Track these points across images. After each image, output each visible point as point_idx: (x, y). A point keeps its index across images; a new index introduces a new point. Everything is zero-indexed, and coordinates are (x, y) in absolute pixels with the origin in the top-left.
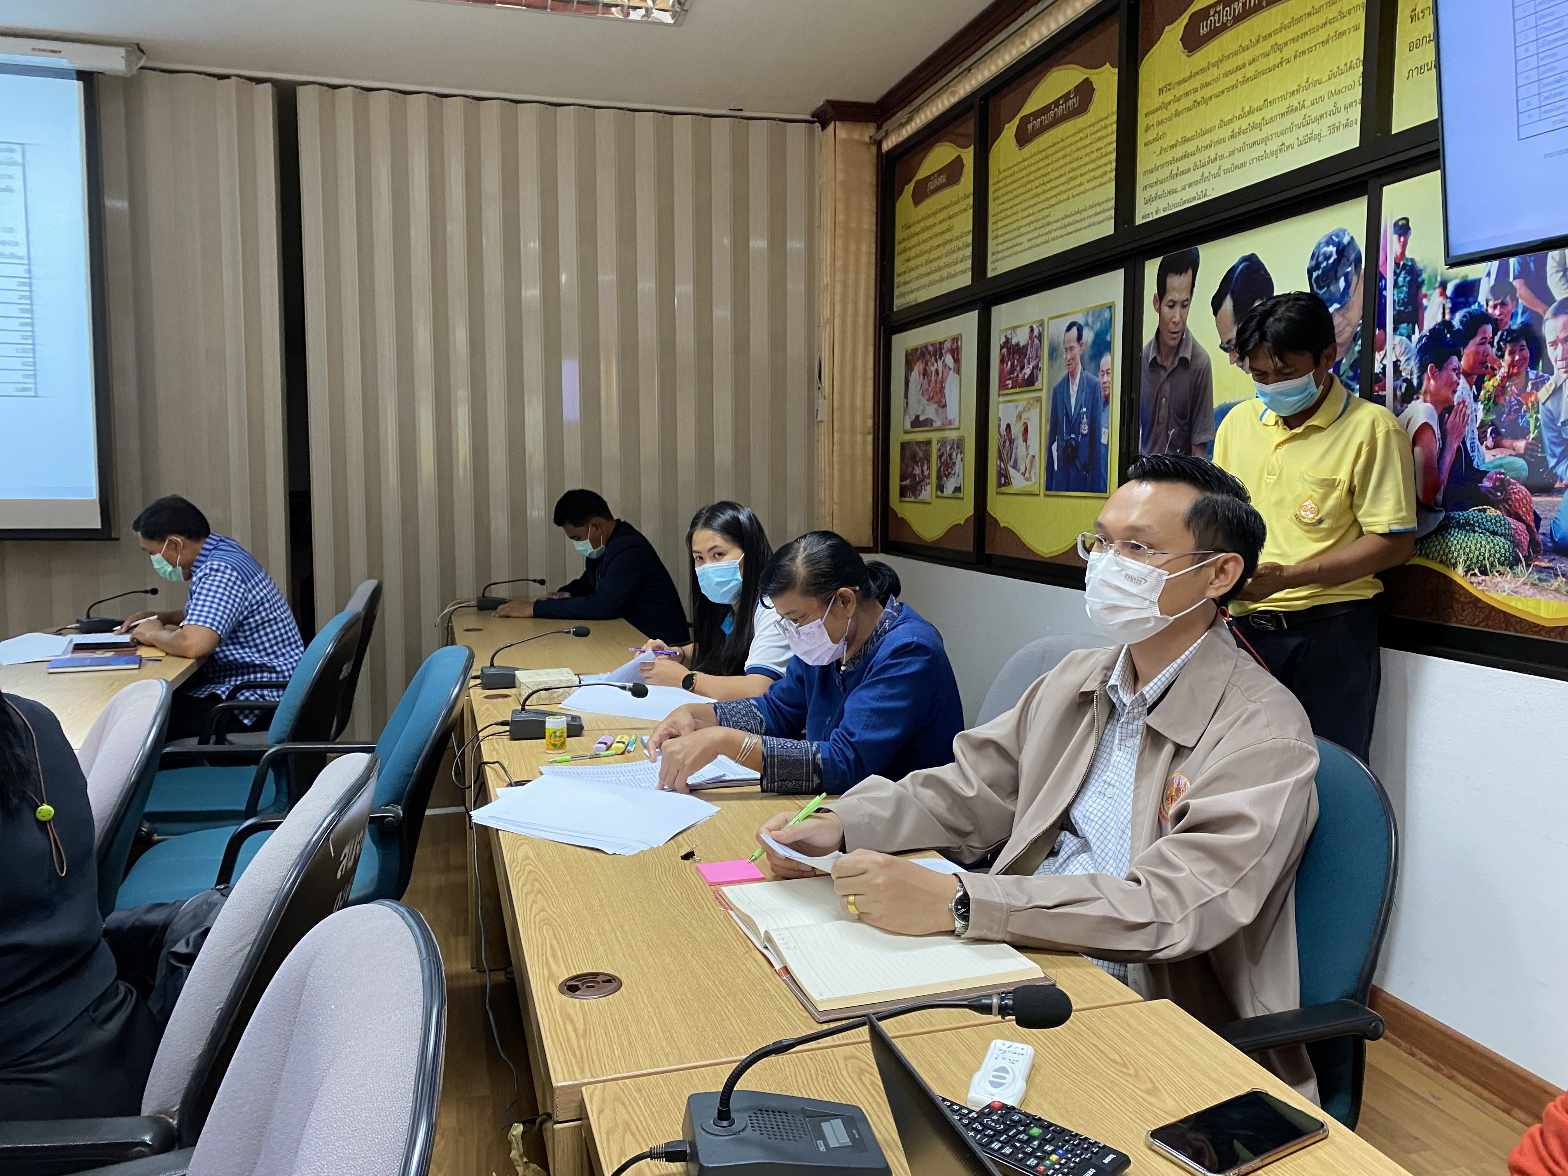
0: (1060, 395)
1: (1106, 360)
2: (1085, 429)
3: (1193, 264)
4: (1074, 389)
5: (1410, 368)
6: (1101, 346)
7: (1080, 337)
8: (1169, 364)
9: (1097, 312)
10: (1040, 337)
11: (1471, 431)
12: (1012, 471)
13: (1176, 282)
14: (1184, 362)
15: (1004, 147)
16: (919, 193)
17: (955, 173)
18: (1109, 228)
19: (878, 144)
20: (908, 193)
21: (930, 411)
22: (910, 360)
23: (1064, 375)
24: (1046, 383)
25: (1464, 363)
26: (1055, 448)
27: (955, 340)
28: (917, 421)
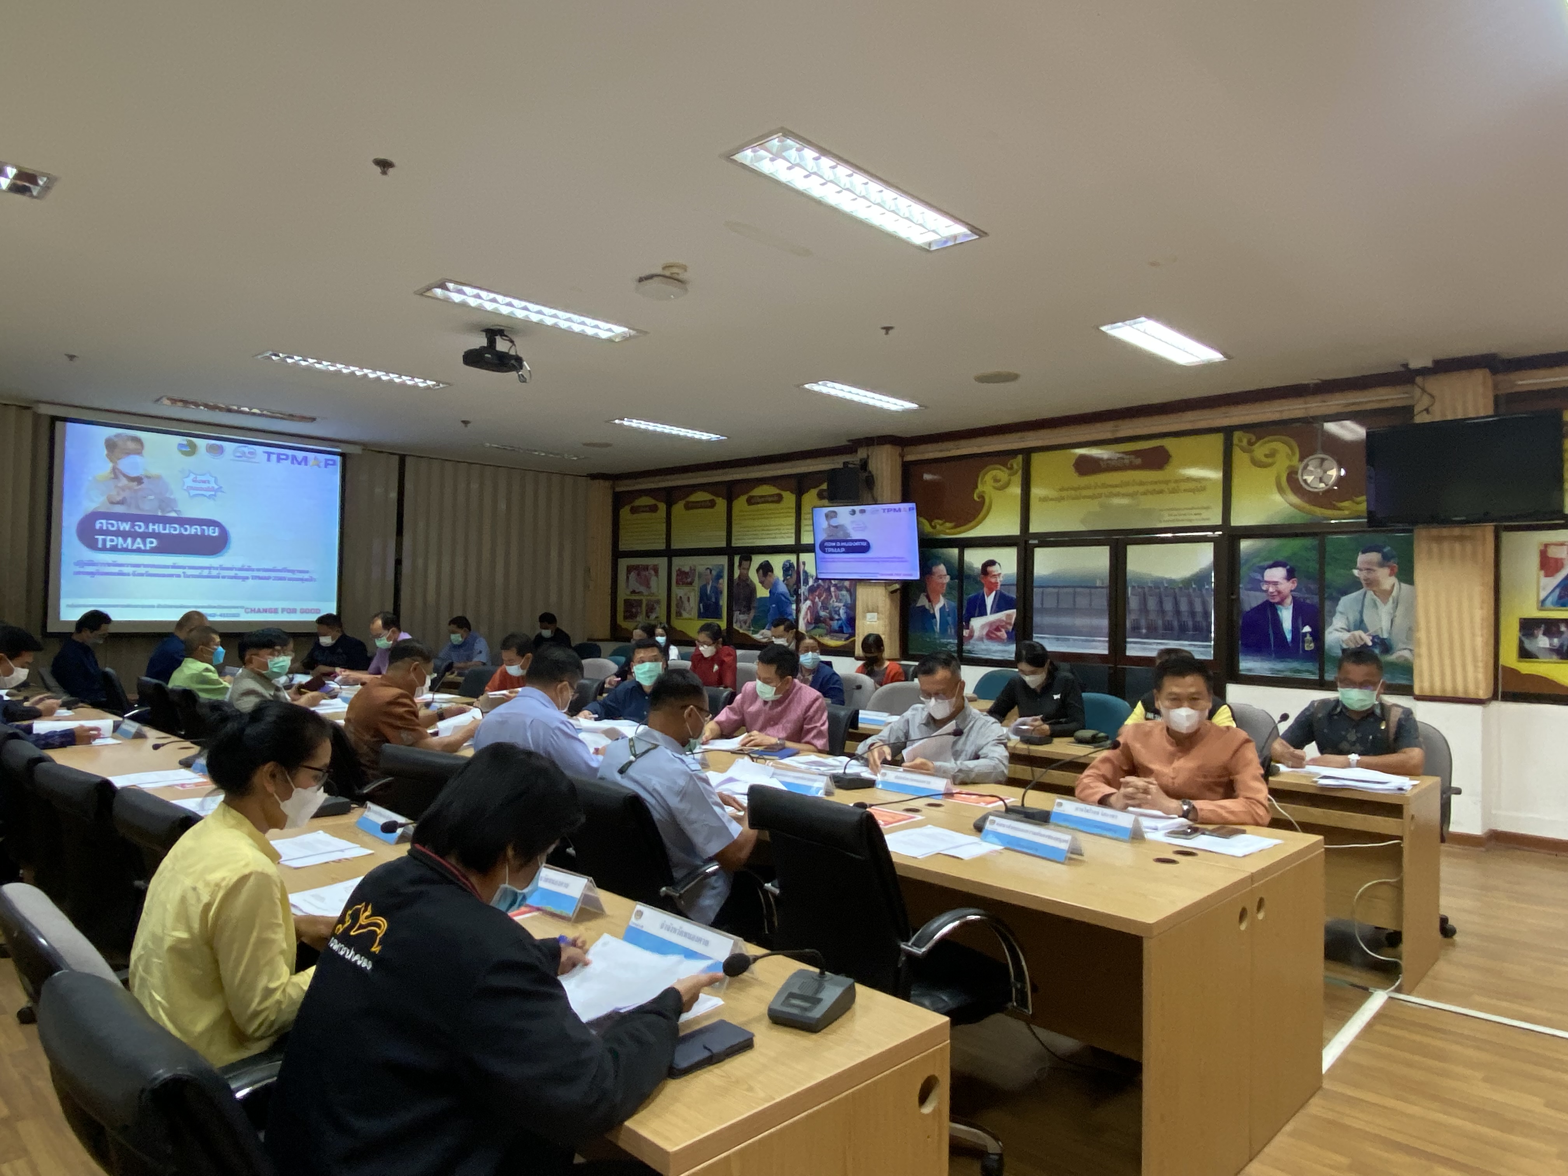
0: (703, 589)
1: (721, 581)
2: (713, 600)
3: (751, 560)
4: (708, 588)
5: (806, 593)
6: (719, 576)
7: (711, 573)
8: (744, 584)
10: (695, 570)
11: (819, 608)
12: (682, 612)
13: (745, 563)
14: (748, 585)
15: (678, 508)
16: (634, 510)
17: (653, 509)
18: (723, 544)
19: (614, 489)
20: (627, 508)
21: (642, 589)
22: (630, 569)
23: (704, 583)
24: (697, 585)
25: (817, 593)
26: (701, 605)
27: (654, 565)
28: (633, 592)
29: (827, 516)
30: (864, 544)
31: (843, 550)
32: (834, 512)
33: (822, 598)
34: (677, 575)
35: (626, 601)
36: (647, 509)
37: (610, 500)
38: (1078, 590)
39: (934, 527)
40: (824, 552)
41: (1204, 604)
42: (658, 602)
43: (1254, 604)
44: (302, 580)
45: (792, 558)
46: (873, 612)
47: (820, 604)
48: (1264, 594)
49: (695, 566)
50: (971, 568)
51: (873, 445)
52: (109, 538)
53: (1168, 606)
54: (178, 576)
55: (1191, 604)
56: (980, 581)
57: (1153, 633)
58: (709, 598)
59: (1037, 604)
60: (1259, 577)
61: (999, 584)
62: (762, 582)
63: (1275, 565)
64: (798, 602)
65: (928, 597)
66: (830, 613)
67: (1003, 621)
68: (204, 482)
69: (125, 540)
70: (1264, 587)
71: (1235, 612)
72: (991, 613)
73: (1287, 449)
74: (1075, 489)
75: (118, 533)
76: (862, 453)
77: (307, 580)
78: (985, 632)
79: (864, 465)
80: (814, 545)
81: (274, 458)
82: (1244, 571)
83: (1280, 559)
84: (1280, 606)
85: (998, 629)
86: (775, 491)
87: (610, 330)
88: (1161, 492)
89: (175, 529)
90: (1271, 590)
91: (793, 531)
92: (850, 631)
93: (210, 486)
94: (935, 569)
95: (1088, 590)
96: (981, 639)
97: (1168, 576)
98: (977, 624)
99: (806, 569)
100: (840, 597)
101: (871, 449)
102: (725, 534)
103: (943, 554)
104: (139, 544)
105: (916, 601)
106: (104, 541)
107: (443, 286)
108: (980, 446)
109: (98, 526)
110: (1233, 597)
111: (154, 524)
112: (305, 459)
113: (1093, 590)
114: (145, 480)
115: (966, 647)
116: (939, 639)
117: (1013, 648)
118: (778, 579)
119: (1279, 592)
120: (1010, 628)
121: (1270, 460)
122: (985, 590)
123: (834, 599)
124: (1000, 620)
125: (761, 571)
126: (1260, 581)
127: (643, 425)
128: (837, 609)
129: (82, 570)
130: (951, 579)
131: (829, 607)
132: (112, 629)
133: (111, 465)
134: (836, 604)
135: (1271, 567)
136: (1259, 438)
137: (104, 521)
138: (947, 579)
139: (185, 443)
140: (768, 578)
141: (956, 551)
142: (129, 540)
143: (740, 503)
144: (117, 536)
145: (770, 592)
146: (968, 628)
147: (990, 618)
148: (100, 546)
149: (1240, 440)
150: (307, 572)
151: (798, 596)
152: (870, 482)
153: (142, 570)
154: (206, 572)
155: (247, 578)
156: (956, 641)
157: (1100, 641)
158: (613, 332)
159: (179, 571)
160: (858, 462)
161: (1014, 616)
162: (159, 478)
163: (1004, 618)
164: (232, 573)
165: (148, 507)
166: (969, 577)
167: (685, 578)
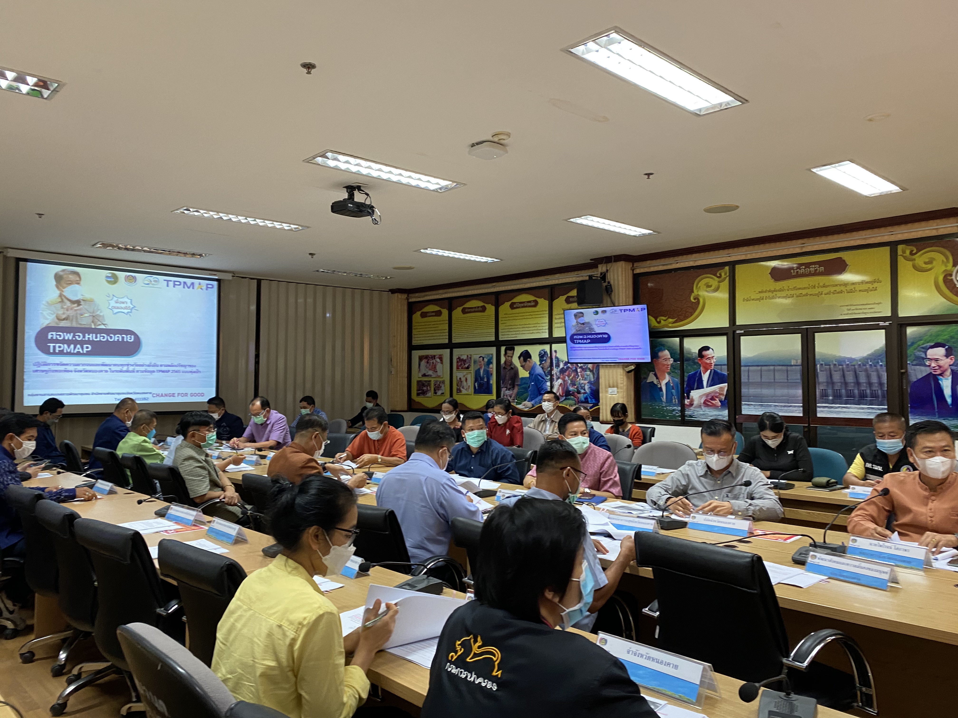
0: (477, 372)
1: (491, 366)
2: (486, 380)
3: (513, 349)
4: (482, 371)
5: (558, 374)
6: (489, 362)
7: (483, 360)
8: (509, 368)
9: (488, 355)
10: (470, 358)
11: (568, 384)
12: (462, 389)
13: (509, 352)
14: (512, 368)
15: (457, 312)
16: (424, 315)
17: (438, 314)
18: (493, 339)
19: (408, 299)
20: (419, 313)
21: (430, 373)
22: (421, 358)
23: (479, 367)
24: (472, 369)
25: (567, 374)
26: (476, 384)
27: (440, 355)
28: (424, 375)
29: (575, 316)
30: (606, 336)
31: (589, 341)
32: (582, 313)
33: (571, 377)
34: (457, 362)
35: (418, 382)
36: (434, 314)
37: (406, 308)
38: (777, 368)
39: (659, 322)
40: (574, 343)
41: (879, 377)
42: (443, 382)
43: (920, 377)
44: (191, 372)
45: (547, 347)
46: (613, 387)
47: (569, 382)
48: (928, 368)
49: (471, 355)
50: (690, 353)
51: (611, 262)
52: (58, 345)
53: (850, 378)
54: (106, 371)
55: (868, 377)
56: (698, 363)
57: (838, 398)
58: (482, 379)
59: (744, 379)
60: (923, 356)
61: (713, 364)
62: (522, 366)
63: (937, 345)
64: (552, 380)
65: (656, 375)
66: (577, 388)
67: (717, 392)
68: (123, 303)
69: (69, 347)
70: (927, 363)
71: (904, 381)
72: (707, 387)
73: (943, 258)
74: (772, 292)
75: (64, 341)
76: (602, 268)
77: (194, 372)
78: (702, 401)
79: (604, 277)
80: (566, 337)
81: (171, 284)
82: (910, 351)
83: (939, 341)
84: (941, 377)
85: (713, 399)
86: (532, 298)
87: (438, 184)
88: (841, 292)
89: (104, 337)
90: (933, 365)
91: (547, 327)
92: (594, 401)
93: (127, 305)
94: (660, 354)
95: (784, 368)
96: (700, 406)
97: (848, 356)
98: (695, 394)
99: (557, 356)
100: (585, 377)
101: (609, 265)
102: (494, 330)
103: (667, 342)
104: (78, 349)
105: (646, 378)
106: (54, 347)
107: (324, 156)
108: (695, 261)
109: (50, 337)
110: (903, 371)
111: (89, 335)
112: (193, 284)
113: (789, 368)
114: (82, 303)
115: (687, 413)
116: (666, 406)
117: (726, 412)
118: (535, 363)
119: (940, 367)
120: (723, 398)
121: (929, 266)
122: (702, 369)
123: (580, 377)
124: (715, 392)
125: (522, 358)
126: (923, 359)
127: (441, 252)
128: (583, 385)
129: (39, 369)
130: (675, 361)
131: (577, 383)
132: (64, 411)
133: (58, 292)
134: (582, 382)
135: (932, 347)
136: (919, 250)
137: (54, 333)
138: (671, 361)
139: (110, 275)
140: (528, 362)
141: (677, 340)
142: (72, 346)
143: (505, 308)
144: (63, 344)
145: (529, 373)
146: (688, 399)
147: (707, 390)
148: (51, 351)
149: (904, 252)
150: (195, 366)
151: (552, 376)
152: (609, 290)
153: (80, 368)
154: (125, 368)
155: (154, 372)
156: (680, 408)
157: (795, 406)
158: (439, 185)
159: (107, 368)
160: (599, 275)
161: (726, 389)
162: (91, 301)
163: (718, 390)
164: (143, 368)
165: (85, 321)
166: (688, 360)
167: (463, 364)
